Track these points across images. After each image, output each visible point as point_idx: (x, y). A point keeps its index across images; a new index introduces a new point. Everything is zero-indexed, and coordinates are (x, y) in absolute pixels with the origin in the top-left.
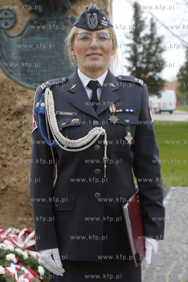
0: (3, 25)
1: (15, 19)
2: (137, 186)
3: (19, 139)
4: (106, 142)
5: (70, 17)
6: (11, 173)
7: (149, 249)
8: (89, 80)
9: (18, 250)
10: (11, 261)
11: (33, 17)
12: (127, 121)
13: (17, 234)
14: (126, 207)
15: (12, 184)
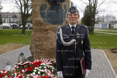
0: (43, 8)
1: (46, 7)
2: (84, 55)
3: (47, 37)
4: (76, 43)
5: (60, 6)
6: (44, 45)
7: (87, 72)
8: (72, 26)
9: (47, 65)
10: (45, 68)
11: (51, 6)
12: (82, 38)
13: (46, 61)
14: (81, 61)
15: (44, 48)
